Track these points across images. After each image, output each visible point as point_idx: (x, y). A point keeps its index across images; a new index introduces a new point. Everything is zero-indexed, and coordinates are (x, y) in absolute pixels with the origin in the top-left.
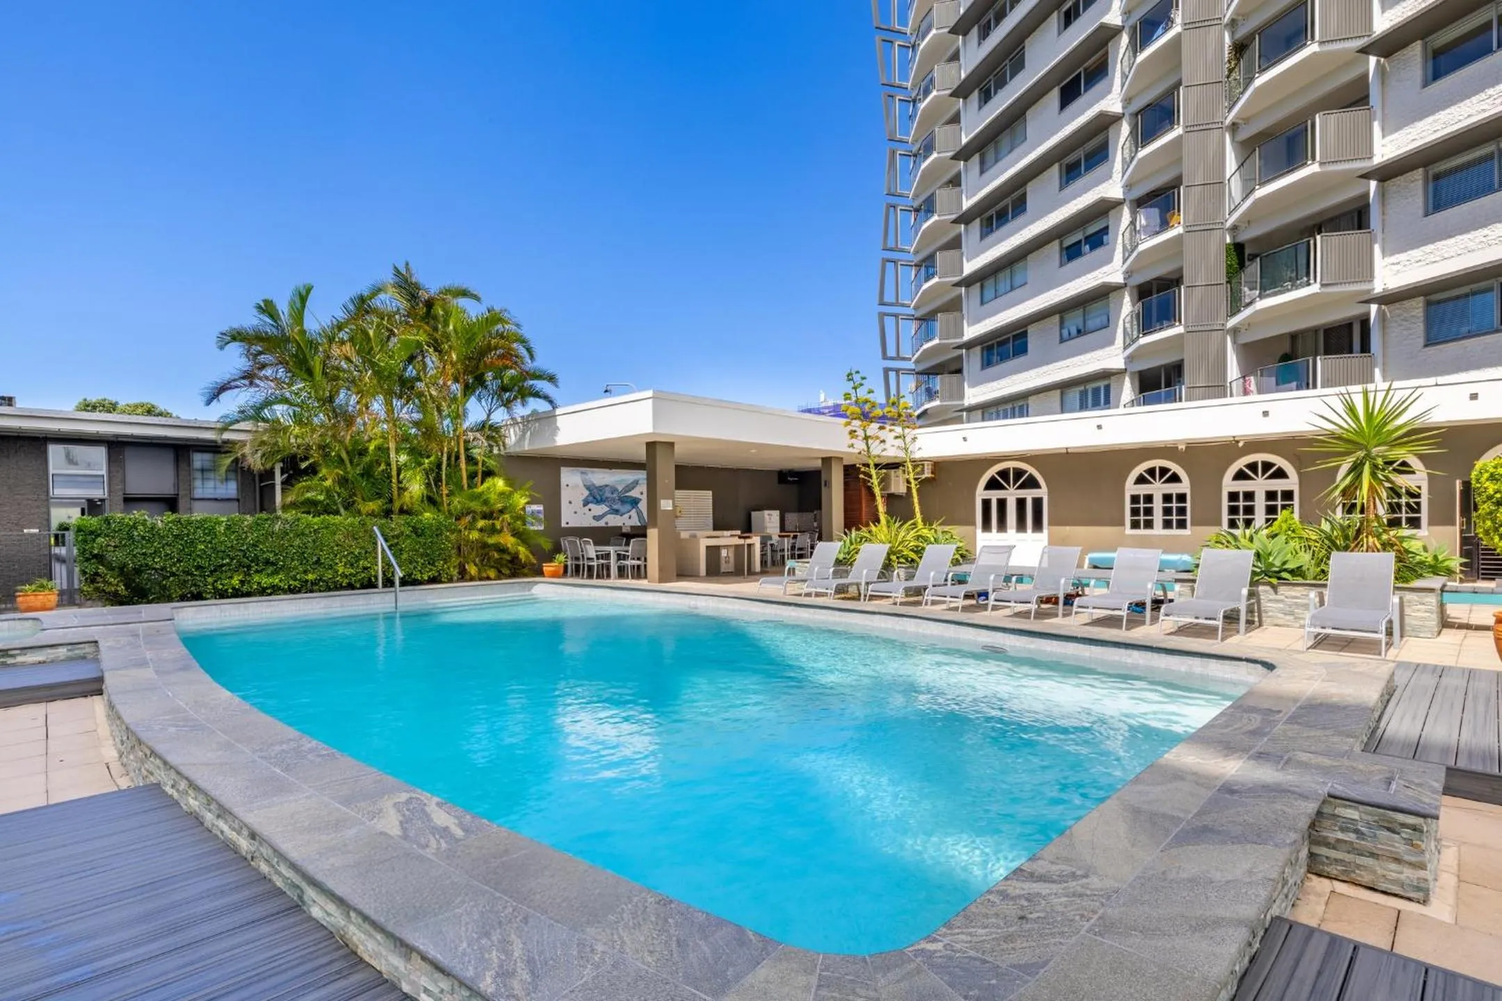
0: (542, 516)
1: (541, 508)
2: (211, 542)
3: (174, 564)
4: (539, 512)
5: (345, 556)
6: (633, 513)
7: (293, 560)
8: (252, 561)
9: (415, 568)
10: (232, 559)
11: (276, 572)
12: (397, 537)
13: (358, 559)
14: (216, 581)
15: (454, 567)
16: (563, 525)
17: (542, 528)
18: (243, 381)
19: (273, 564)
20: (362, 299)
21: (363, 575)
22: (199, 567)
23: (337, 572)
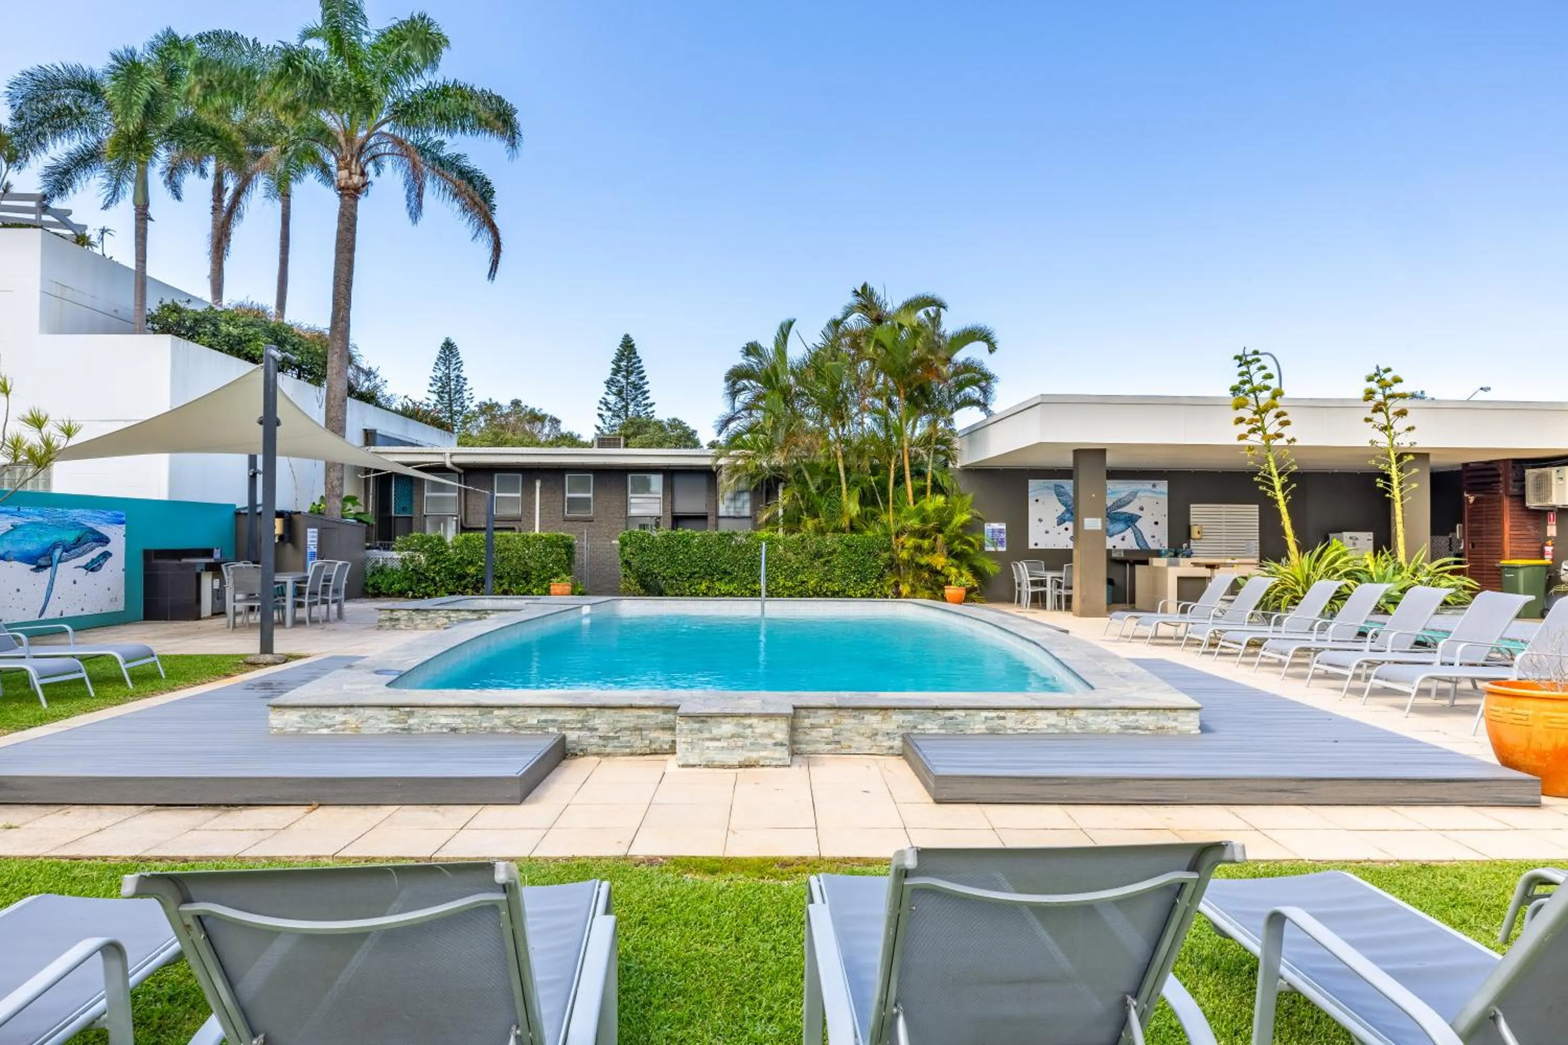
0: (1004, 536)
1: (1003, 526)
2: (687, 553)
3: (665, 571)
4: (1000, 531)
5: (785, 570)
6: (1129, 534)
7: (744, 571)
8: (715, 570)
9: (848, 585)
10: (701, 568)
11: (731, 581)
12: (830, 554)
13: (797, 572)
14: (690, 586)
15: (889, 587)
16: (1031, 546)
17: (1004, 549)
18: (743, 413)
19: (730, 574)
20: (836, 324)
21: (801, 588)
22: (680, 574)
23: (779, 583)
